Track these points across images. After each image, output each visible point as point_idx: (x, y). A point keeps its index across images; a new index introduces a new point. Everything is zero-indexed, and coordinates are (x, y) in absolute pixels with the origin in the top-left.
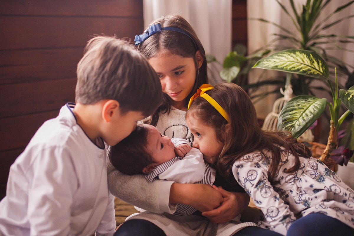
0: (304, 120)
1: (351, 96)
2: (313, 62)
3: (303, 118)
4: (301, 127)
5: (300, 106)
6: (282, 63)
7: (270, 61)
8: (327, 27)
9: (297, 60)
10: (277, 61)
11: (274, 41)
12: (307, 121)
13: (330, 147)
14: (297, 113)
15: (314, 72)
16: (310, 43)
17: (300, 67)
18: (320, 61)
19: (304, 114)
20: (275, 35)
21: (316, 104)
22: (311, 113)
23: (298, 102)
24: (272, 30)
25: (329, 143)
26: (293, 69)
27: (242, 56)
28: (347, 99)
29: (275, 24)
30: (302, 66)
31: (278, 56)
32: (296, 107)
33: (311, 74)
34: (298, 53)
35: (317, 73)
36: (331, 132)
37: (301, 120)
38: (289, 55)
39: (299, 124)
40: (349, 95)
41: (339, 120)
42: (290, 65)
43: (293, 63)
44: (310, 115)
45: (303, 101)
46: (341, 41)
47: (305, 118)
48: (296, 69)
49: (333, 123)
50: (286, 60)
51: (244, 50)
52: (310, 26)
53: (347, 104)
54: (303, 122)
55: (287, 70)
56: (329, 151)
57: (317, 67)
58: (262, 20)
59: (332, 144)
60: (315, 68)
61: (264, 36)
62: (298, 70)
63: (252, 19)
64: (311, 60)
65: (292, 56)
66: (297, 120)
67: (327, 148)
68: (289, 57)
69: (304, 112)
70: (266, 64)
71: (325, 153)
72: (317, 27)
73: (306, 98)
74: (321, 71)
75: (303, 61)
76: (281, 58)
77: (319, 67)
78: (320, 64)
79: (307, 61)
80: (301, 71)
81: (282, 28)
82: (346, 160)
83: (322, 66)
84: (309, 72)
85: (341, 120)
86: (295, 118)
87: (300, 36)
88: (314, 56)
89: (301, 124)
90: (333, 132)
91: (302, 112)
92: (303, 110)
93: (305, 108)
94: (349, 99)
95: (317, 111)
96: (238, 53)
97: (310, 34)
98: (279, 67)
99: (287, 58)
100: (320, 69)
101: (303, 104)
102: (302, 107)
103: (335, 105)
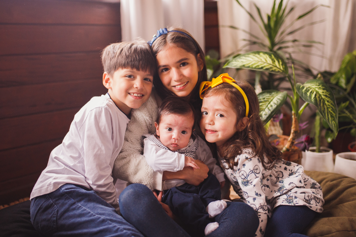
0: (269, 110)
1: (305, 89)
2: (274, 61)
3: (268, 108)
4: (267, 116)
5: (265, 99)
6: (248, 62)
7: (238, 61)
8: (291, 33)
9: (261, 60)
10: (244, 61)
11: (245, 46)
12: (271, 111)
13: (293, 135)
14: (263, 105)
15: (275, 70)
16: (276, 48)
17: (263, 66)
18: (280, 61)
19: (269, 106)
20: (244, 40)
21: (279, 96)
22: (275, 104)
23: (263, 96)
24: (242, 36)
25: (292, 131)
26: (258, 67)
27: (215, 60)
28: (302, 91)
29: (244, 31)
30: (265, 64)
31: (245, 57)
32: (262, 100)
33: (272, 71)
34: (261, 54)
35: (277, 70)
36: (293, 122)
37: (267, 110)
38: (254, 56)
39: (265, 113)
40: (303, 88)
41: (299, 112)
42: (255, 64)
43: (257, 62)
44: (274, 106)
45: (268, 95)
46: (305, 46)
47: (270, 108)
48: (260, 67)
49: (294, 114)
50: (252, 60)
51: (217, 55)
52: (276, 32)
53: (302, 95)
54: (269, 112)
55: (252, 68)
56: (293, 139)
57: (278, 65)
58: (232, 27)
59: (295, 132)
60: (276, 67)
61: (235, 42)
62: (262, 68)
63: (223, 26)
64: (272, 60)
65: (256, 57)
66: (264, 110)
67: (291, 136)
68: (254, 57)
69: (269, 103)
70: (235, 64)
71: (289, 141)
72: (282, 33)
73: (270, 93)
74: (282, 68)
75: (266, 61)
76: (247, 58)
77: (279, 65)
78: (281, 63)
79: (269, 61)
80: (264, 68)
81: (251, 35)
82: (307, 146)
83: (282, 65)
84: (271, 70)
85: (301, 111)
86: (262, 109)
87: (267, 42)
88: (275, 56)
89: (267, 114)
90: (295, 121)
91: (267, 104)
92: (268, 102)
93: (270, 100)
94: (304, 90)
95: (279, 102)
96: (211, 57)
97: (277, 39)
98: (246, 66)
99: (253, 58)
100: (280, 67)
101: (268, 98)
102: (267, 100)
103: (295, 98)
